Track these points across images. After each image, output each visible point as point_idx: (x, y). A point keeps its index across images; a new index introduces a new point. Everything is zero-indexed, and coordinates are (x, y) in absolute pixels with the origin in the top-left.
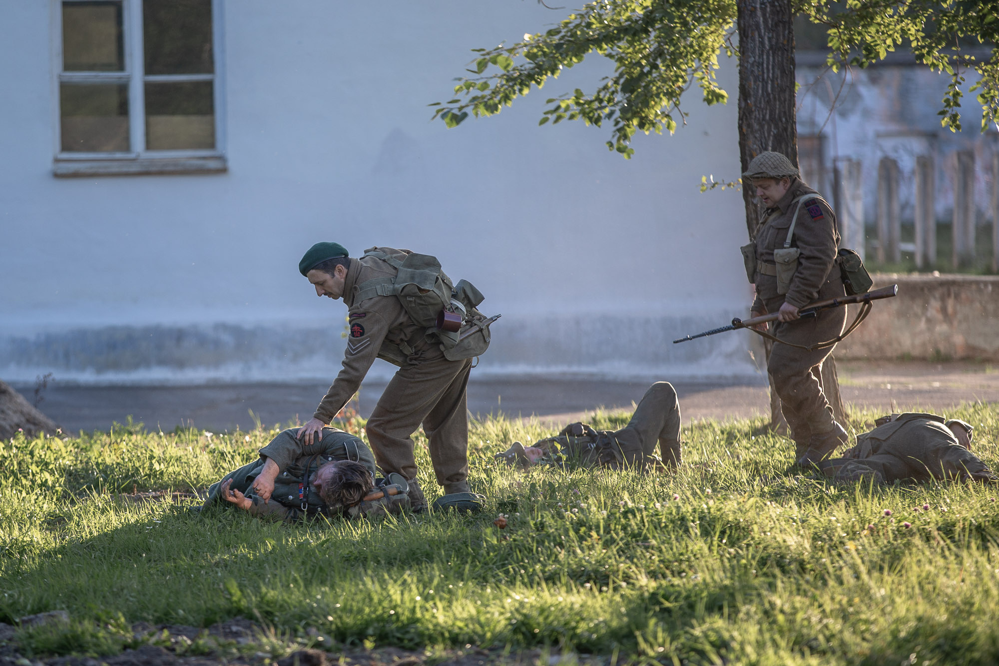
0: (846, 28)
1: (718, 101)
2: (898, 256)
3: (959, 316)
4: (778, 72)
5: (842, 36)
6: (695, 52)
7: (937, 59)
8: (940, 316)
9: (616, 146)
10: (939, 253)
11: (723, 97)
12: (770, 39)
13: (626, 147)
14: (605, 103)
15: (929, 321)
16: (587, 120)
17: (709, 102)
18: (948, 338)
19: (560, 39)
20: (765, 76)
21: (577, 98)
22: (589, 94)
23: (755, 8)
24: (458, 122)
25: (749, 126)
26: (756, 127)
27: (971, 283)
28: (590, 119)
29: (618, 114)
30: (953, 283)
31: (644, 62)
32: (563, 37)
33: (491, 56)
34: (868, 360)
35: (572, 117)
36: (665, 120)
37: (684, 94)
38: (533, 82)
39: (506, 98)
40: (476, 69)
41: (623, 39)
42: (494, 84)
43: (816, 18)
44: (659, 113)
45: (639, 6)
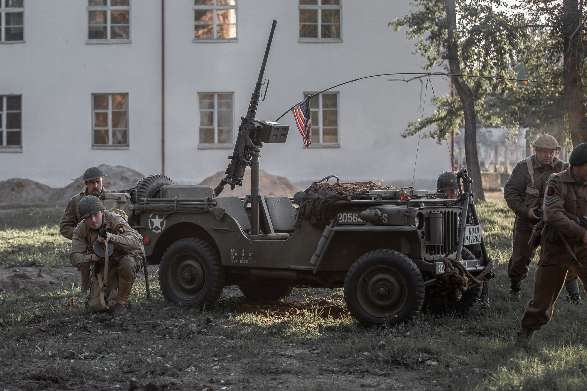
4: (473, 128)
7: (503, 126)
9: (438, 143)
11: (461, 134)
12: (471, 121)
14: (436, 134)
21: (430, 133)
23: (468, 114)
24: (405, 138)
26: (468, 139)
28: (433, 137)
29: (438, 136)
31: (444, 126)
32: (428, 120)
33: (411, 124)
35: (429, 137)
38: (421, 130)
40: (408, 126)
41: (440, 121)
42: (412, 130)
43: (479, 117)
45: (443, 114)
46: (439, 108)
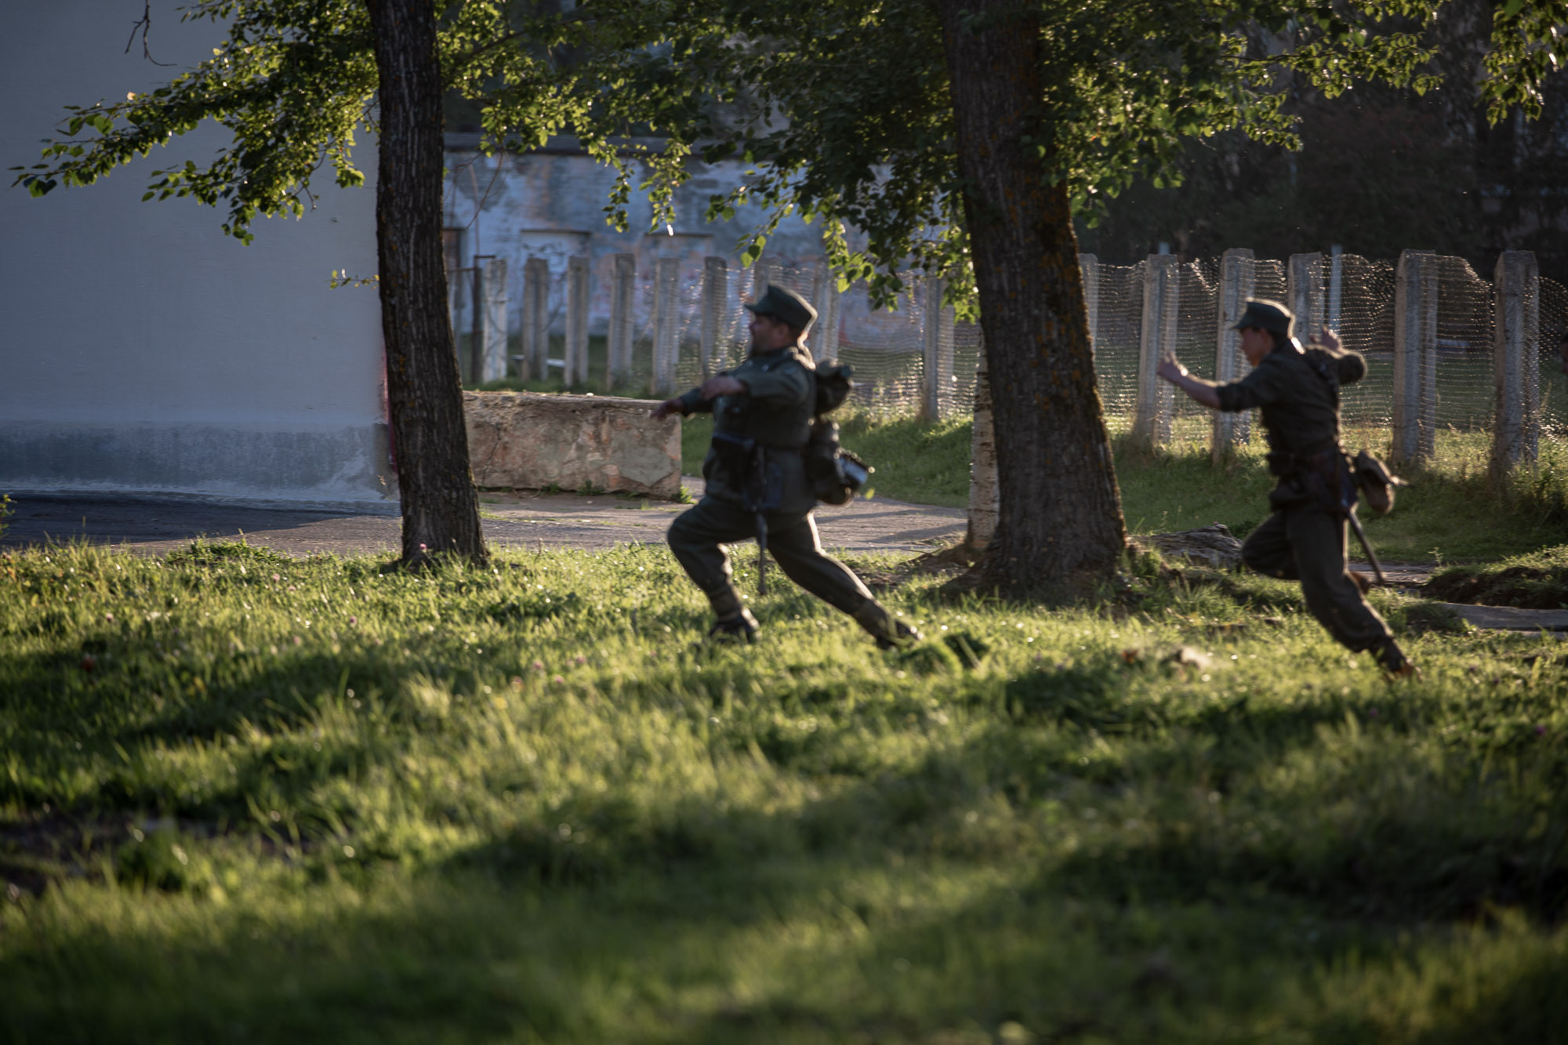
0: (502, 107)
1: (352, 183)
2: (545, 373)
3: (614, 444)
4: (424, 154)
5: (499, 116)
6: (329, 125)
7: (604, 149)
8: (592, 443)
9: (232, 229)
10: (591, 370)
11: (358, 179)
12: (415, 114)
13: (245, 232)
14: (222, 179)
15: (580, 448)
16: (199, 198)
17: (343, 184)
18: (600, 468)
19: (170, 101)
20: (410, 157)
21: (189, 171)
22: (203, 168)
23: (400, 78)
24: (45, 192)
25: (390, 214)
26: (397, 215)
27: (630, 406)
28: (203, 197)
29: (236, 193)
30: (609, 405)
31: (269, 133)
32: (174, 99)
33: (87, 115)
34: (509, 490)
35: (182, 193)
36: (291, 203)
37: (314, 172)
38: (137, 150)
39: (104, 166)
40: (68, 130)
41: (244, 105)
42: (89, 149)
43: (469, 93)
44: (284, 193)
45: (264, 67)
46: (238, 34)
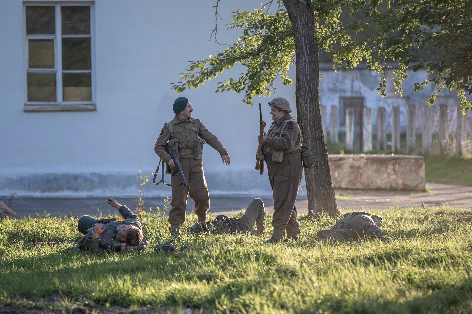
0: (340, 54)
1: (289, 84)
2: (385, 147)
3: (400, 172)
4: (312, 72)
5: (339, 58)
6: (279, 63)
7: (377, 67)
8: (392, 172)
9: (246, 101)
10: (401, 146)
11: (291, 82)
12: (308, 58)
13: (250, 102)
14: (242, 84)
15: (388, 174)
16: (235, 91)
17: (285, 84)
18: (395, 181)
19: (224, 58)
20: (307, 73)
21: (231, 82)
22: (236, 80)
23: (303, 45)
24: (181, 91)
25: (300, 94)
26: (303, 94)
27: (405, 158)
28: (236, 90)
29: (246, 88)
30: (398, 158)
31: (258, 67)
32: (224, 57)
33: (196, 64)
34: (363, 190)
35: (229, 89)
36: (266, 91)
37: (274, 80)
38: (213, 75)
39: (201, 81)
40: (190, 70)
41: (249, 57)
42: (196, 75)
43: (328, 50)
44: (265, 88)
45: (256, 44)
46: (246, 33)
